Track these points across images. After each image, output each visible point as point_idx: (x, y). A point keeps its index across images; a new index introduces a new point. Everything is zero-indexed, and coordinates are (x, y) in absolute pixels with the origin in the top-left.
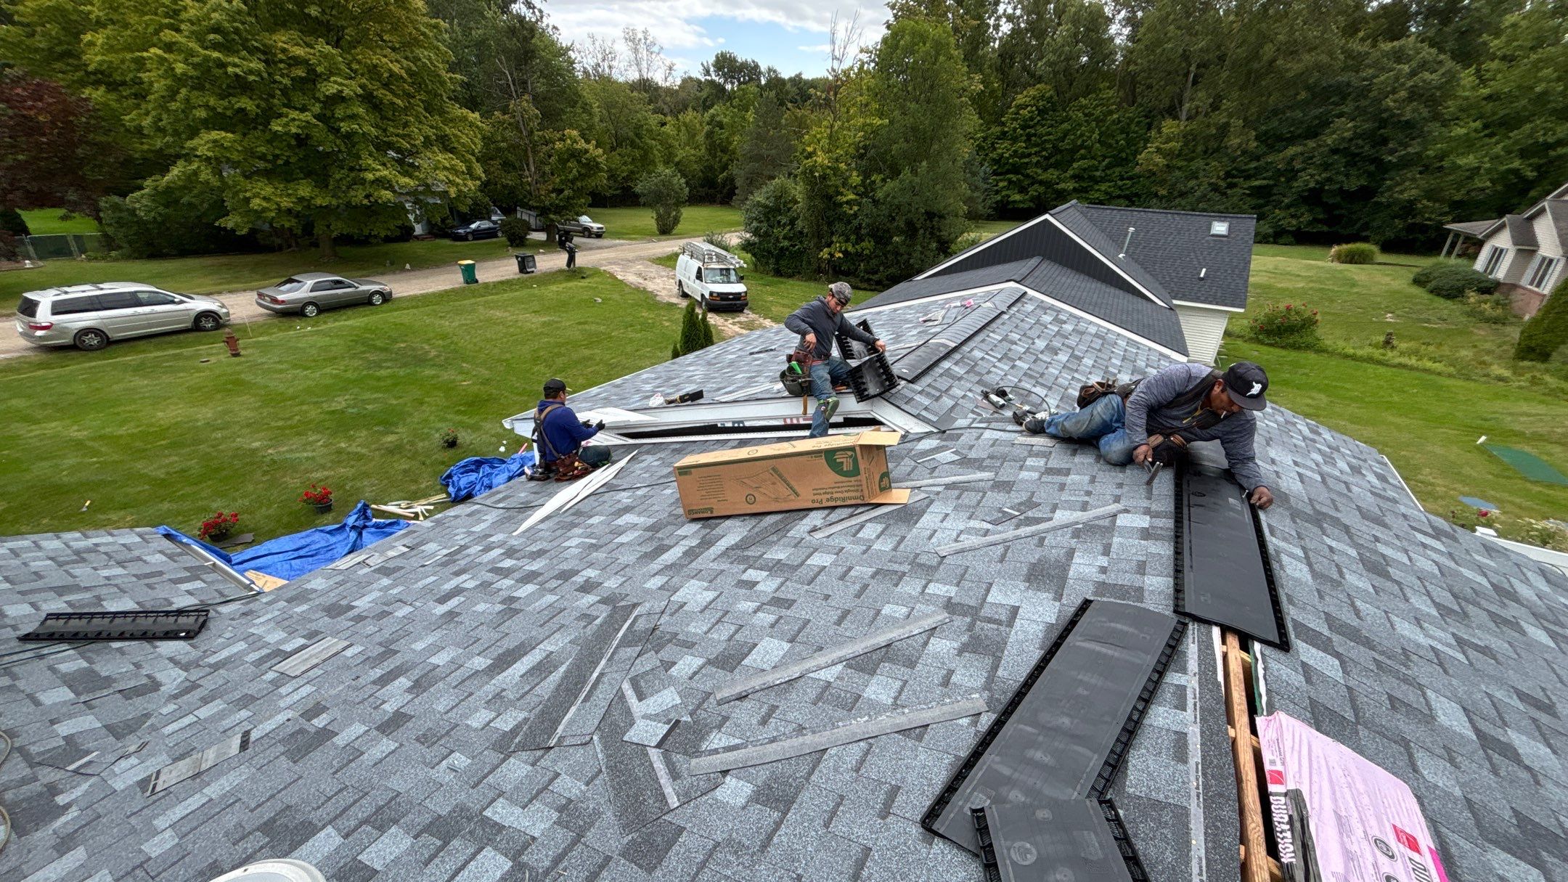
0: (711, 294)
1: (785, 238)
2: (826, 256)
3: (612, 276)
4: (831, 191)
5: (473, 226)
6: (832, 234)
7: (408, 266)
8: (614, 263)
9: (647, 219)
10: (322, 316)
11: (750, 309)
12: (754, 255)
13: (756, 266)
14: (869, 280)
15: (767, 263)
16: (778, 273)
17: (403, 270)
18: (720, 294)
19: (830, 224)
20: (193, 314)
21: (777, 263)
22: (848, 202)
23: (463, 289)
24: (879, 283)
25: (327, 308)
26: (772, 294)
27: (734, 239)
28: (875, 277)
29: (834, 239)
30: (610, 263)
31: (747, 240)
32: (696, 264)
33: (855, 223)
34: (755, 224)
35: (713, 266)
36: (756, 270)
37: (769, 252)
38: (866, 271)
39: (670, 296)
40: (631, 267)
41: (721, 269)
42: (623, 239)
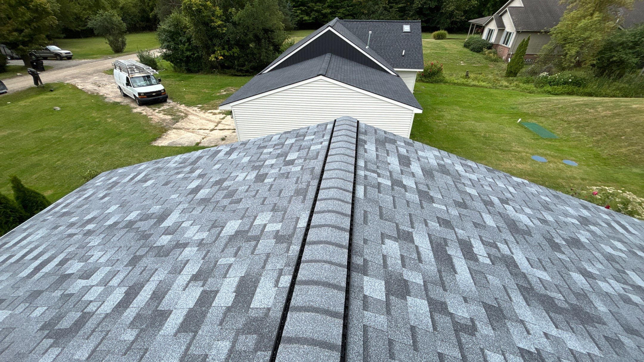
0: (139, 94)
2: (213, 59)
4: (206, 19)
8: (77, 77)
9: (103, 44)
11: (171, 99)
12: (172, 62)
13: (174, 68)
14: (241, 71)
18: (145, 94)
21: (187, 65)
24: (247, 71)
26: (185, 86)
28: (244, 68)
29: (216, 48)
30: (73, 78)
31: (165, 54)
32: (124, 75)
34: (166, 44)
35: (137, 75)
38: (239, 65)
39: (116, 97)
40: (90, 79)
41: (143, 77)
42: (87, 58)
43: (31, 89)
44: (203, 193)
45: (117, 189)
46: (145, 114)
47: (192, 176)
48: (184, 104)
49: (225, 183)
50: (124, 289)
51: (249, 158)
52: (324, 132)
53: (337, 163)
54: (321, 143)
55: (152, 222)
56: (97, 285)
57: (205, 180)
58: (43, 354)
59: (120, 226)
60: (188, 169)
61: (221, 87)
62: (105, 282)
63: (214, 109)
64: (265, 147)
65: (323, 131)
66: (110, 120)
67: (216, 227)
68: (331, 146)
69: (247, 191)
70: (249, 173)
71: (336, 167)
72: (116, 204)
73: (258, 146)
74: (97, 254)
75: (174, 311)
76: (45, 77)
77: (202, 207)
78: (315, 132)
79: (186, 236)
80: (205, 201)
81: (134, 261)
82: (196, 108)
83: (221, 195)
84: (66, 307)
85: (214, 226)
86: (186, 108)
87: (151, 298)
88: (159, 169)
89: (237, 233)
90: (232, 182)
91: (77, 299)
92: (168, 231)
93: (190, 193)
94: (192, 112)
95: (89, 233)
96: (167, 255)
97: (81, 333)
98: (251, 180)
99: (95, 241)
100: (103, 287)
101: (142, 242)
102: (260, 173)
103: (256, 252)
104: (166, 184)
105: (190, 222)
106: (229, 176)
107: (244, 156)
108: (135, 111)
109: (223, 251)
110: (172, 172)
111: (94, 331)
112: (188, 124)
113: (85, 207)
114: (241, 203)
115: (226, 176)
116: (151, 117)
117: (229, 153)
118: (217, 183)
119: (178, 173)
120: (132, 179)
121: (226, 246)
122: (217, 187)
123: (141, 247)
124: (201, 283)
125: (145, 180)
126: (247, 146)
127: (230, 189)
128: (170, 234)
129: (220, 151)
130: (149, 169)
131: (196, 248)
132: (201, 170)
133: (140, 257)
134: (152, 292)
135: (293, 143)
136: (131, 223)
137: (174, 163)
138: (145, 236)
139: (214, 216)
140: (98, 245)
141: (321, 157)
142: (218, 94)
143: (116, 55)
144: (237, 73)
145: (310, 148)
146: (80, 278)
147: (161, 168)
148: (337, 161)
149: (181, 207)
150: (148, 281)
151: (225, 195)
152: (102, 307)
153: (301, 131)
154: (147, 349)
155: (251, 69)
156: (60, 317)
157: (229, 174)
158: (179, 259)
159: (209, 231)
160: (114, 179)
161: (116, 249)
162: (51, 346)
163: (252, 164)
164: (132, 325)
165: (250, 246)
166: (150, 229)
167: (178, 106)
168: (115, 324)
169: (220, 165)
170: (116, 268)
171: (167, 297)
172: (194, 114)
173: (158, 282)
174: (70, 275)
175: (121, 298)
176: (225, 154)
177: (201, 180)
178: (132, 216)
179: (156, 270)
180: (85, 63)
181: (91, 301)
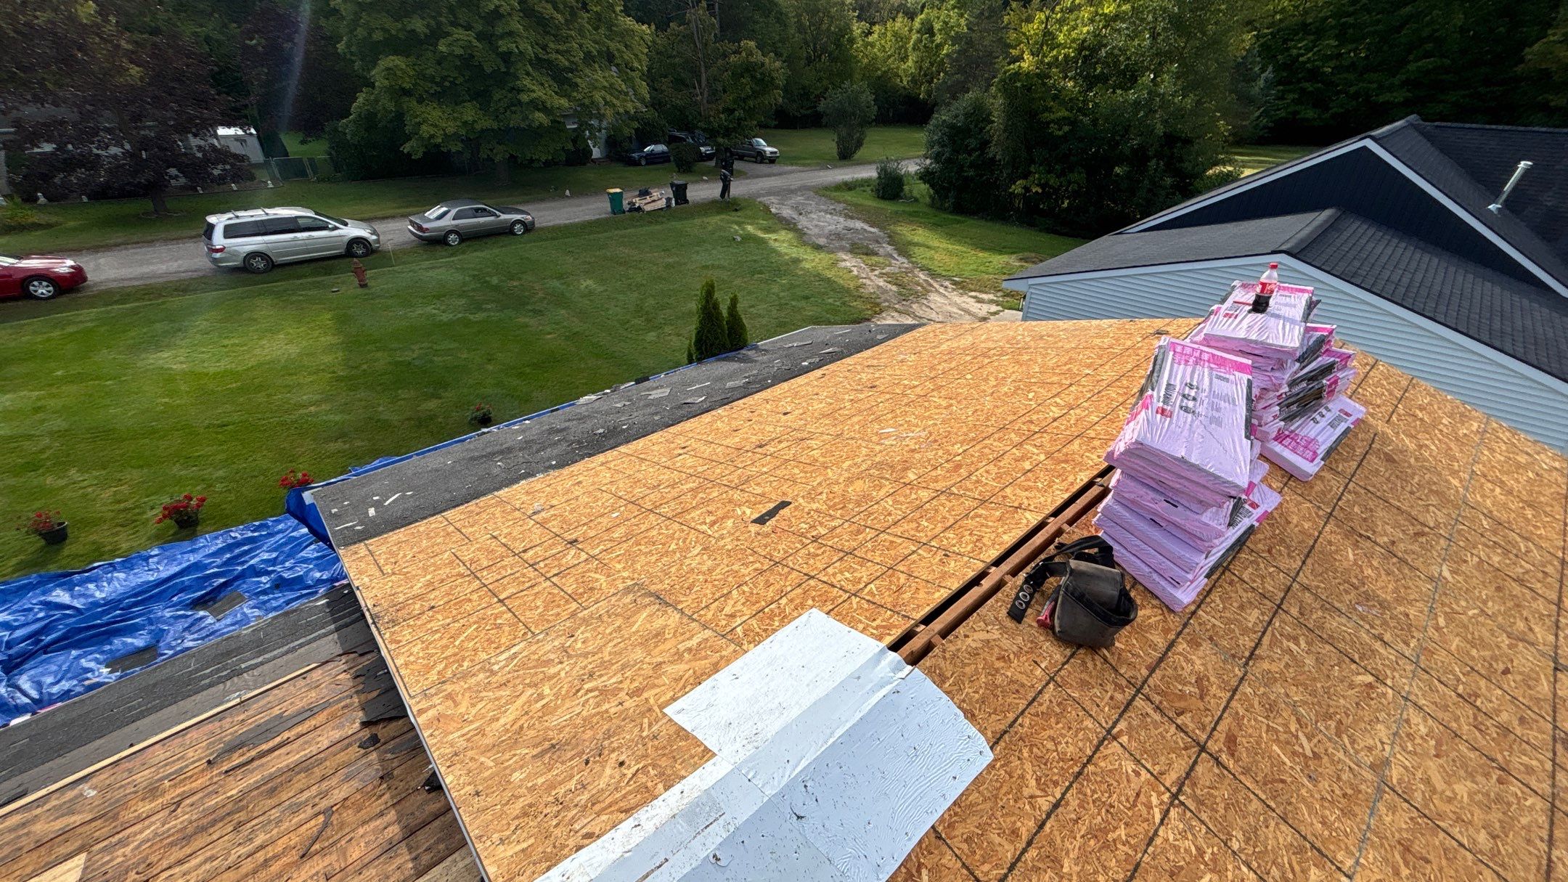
1: (972, 165)
2: (1019, 191)
3: (767, 209)
4: (1037, 105)
5: (647, 150)
7: (568, 193)
8: (775, 194)
9: (827, 143)
10: (464, 245)
12: (932, 186)
13: (933, 198)
15: (947, 197)
16: (957, 209)
17: (563, 197)
19: (1029, 149)
20: (346, 240)
21: (958, 197)
22: (1057, 121)
23: (607, 220)
25: (471, 238)
30: (770, 194)
31: (927, 169)
33: (1063, 148)
34: (936, 148)
36: (932, 205)
40: (790, 198)
42: (797, 164)
46: (855, 273)
48: (929, 270)
61: (1013, 250)
63: (980, 292)
82: (947, 284)
86: (929, 279)
94: (937, 287)
108: (842, 264)
112: (924, 308)
143: (840, 163)
167: (916, 271)
172: (940, 293)
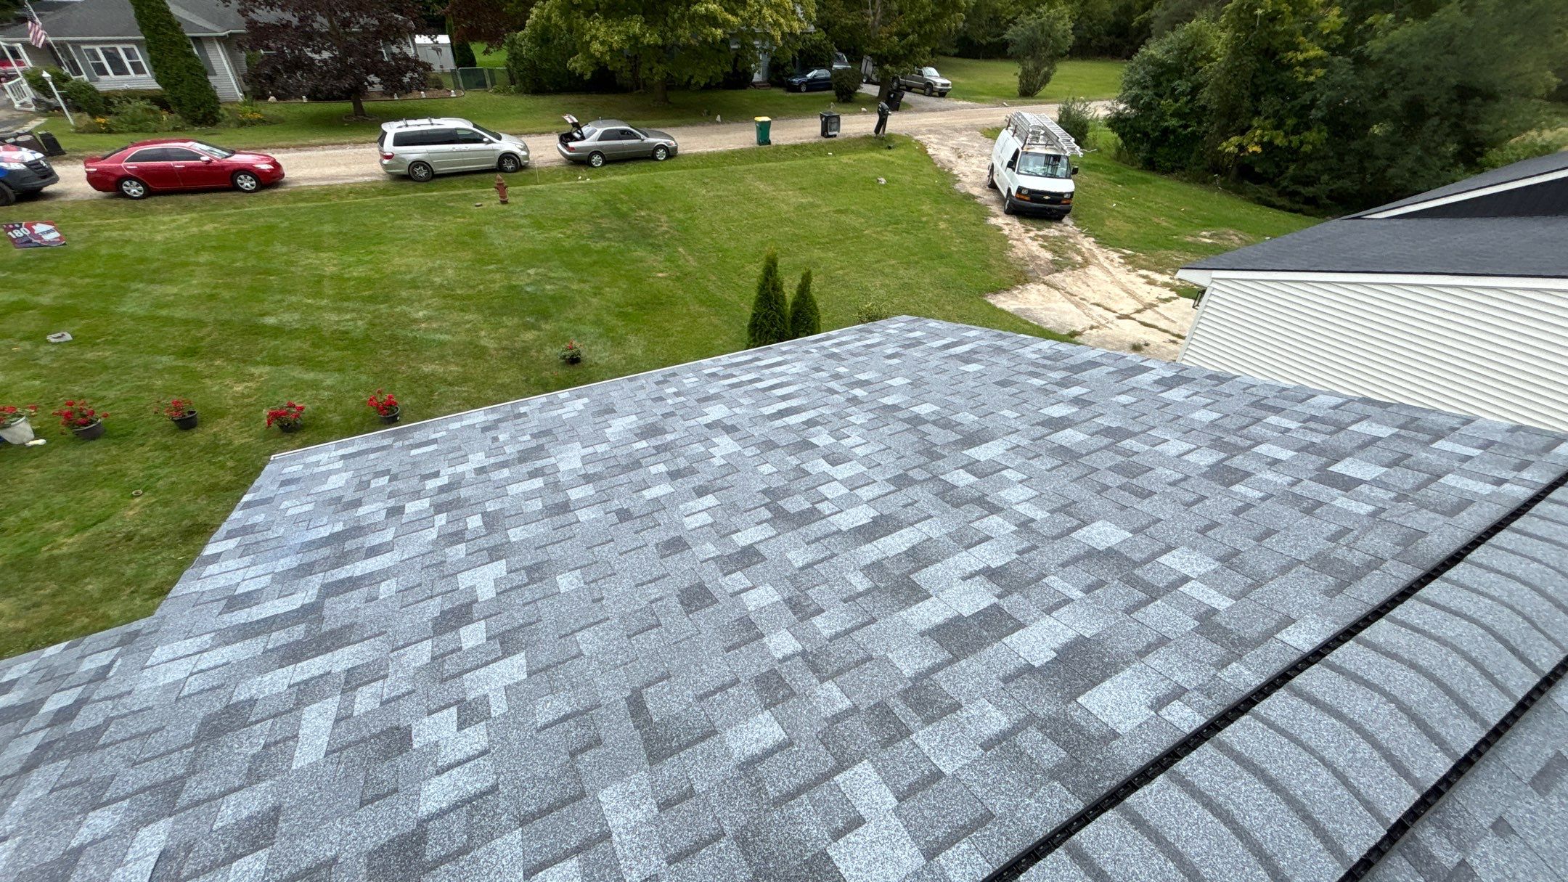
0: (1020, 190)
1: (1177, 114)
2: (1232, 149)
3: (923, 149)
4: (1279, 42)
5: (809, 75)
6: (1258, 113)
7: (718, 118)
8: (936, 132)
9: (1008, 74)
10: (606, 167)
11: (1075, 217)
12: (1122, 136)
13: (1119, 150)
14: (1292, 195)
15: (1137, 149)
16: (1150, 165)
17: (714, 122)
18: (1031, 192)
19: (1256, 97)
20: (498, 154)
21: (1152, 150)
22: (1306, 63)
23: (750, 151)
25: (614, 159)
26: (1120, 198)
27: (1099, 110)
29: (1255, 123)
30: (930, 132)
31: (1119, 114)
32: (1015, 144)
33: (1307, 97)
34: (1135, 91)
35: (1038, 150)
36: (1118, 157)
37: (1146, 134)
38: (1295, 180)
39: (975, 184)
40: (953, 138)
41: (1048, 156)
42: (969, 100)
43: (867, 138)
44: (1069, 437)
45: (916, 353)
46: (1006, 232)
47: (1060, 393)
48: (1096, 237)
49: (1128, 441)
50: (873, 513)
51: (1215, 415)
52: (1530, 458)
53: (1535, 565)
54: (1500, 482)
55: (953, 437)
56: (841, 482)
57: (1085, 414)
58: (758, 524)
59: (900, 415)
60: (1057, 375)
61: (1208, 223)
62: (853, 484)
63: (1156, 271)
64: (1277, 411)
65: (1528, 452)
66: (942, 225)
67: (1069, 514)
68: (1538, 506)
69: (1174, 484)
70: (1199, 448)
71: (1519, 573)
72: (907, 377)
73: (1254, 399)
74: (854, 439)
75: (934, 599)
76: (896, 123)
77: (1056, 462)
78: (1492, 443)
79: (1002, 494)
80: (1067, 454)
81: (902, 481)
82: (1115, 256)
83: (1106, 460)
84: (796, 485)
85: (1065, 509)
86: (1094, 248)
87: (905, 552)
88: (999, 350)
89: (1110, 553)
90: (1147, 448)
91: (811, 484)
92: (971, 467)
93: (1042, 424)
94: (1102, 259)
95: (854, 401)
96: (957, 506)
97: (803, 530)
98: (1197, 467)
99: (859, 418)
100: (847, 491)
101: (923, 459)
102: (1226, 463)
103: (1138, 615)
104: (1003, 384)
105: (1021, 476)
106: (1144, 432)
107: (1205, 406)
108: (993, 221)
109: (1064, 565)
110: (1023, 368)
111: (817, 540)
112: (1079, 283)
113: (861, 358)
114: (1147, 501)
115: (1137, 429)
116: (1015, 243)
117: (1167, 384)
118: (1107, 431)
119: (1035, 375)
120: (947, 347)
121: (1075, 560)
122: (1106, 441)
123: (919, 466)
124: (998, 591)
125: (967, 359)
126: (1224, 388)
127: (1134, 458)
128: (975, 475)
129: (1147, 369)
130: (980, 342)
131: (1013, 528)
132: (1085, 390)
133: (912, 482)
134: (909, 545)
135: (1380, 439)
136: (916, 421)
137: (1034, 352)
138: (931, 453)
139: (1075, 491)
140: (861, 426)
141: (1473, 521)
142: (1190, 239)
143: (1020, 101)
144: (1275, 199)
145: (1440, 477)
146: (823, 457)
147: (1004, 351)
148: (1540, 562)
149: (1014, 439)
150: (912, 525)
151: (1117, 466)
152: (838, 516)
153: (1433, 417)
154: (873, 621)
155: (1328, 197)
156: (787, 493)
157: (1145, 427)
158: (976, 524)
159: (1052, 512)
160: (918, 334)
161: (883, 447)
162: (766, 521)
163: (1218, 434)
164: (869, 569)
165: (1128, 594)
166: (944, 446)
167: (1080, 237)
168: (846, 550)
169: (1134, 400)
170: (873, 474)
171: (931, 569)
172: (1103, 268)
173: (925, 537)
174: (814, 446)
175: (865, 522)
176: (1155, 382)
177: (1074, 410)
178: (925, 409)
179: (930, 517)
180: (962, 107)
181: (827, 499)
